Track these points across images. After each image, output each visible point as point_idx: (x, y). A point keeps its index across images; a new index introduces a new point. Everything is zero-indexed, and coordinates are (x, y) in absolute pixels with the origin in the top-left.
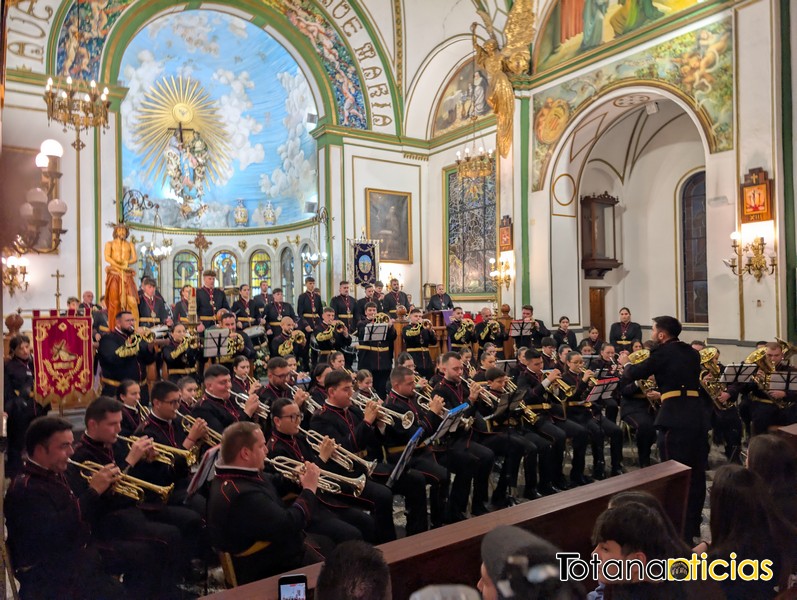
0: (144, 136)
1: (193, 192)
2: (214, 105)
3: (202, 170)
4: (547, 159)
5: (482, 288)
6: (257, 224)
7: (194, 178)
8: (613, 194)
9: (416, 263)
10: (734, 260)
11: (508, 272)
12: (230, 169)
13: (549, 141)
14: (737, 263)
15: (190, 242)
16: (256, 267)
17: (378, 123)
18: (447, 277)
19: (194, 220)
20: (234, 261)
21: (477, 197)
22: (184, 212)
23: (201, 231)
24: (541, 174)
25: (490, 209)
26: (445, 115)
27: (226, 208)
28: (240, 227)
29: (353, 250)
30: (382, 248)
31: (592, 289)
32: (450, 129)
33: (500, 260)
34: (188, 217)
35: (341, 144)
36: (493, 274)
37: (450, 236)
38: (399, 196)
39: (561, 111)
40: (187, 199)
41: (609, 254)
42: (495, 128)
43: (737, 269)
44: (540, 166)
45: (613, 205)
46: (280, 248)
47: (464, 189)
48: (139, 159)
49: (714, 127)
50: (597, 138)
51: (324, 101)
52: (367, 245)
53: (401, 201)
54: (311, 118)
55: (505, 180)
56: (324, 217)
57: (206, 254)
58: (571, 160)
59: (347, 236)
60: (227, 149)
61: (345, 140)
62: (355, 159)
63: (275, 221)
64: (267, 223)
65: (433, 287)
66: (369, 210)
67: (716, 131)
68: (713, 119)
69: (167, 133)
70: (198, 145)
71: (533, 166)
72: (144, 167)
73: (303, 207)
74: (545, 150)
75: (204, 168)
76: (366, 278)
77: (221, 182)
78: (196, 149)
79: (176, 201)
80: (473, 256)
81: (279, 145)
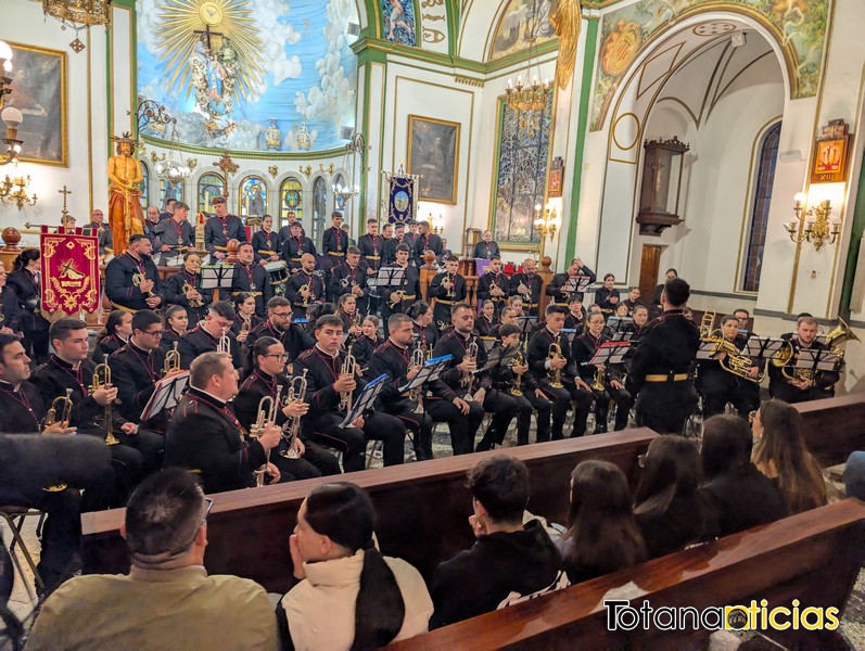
0: (167, 38)
1: (221, 106)
2: (248, 6)
3: (232, 82)
4: (611, 94)
5: (528, 237)
6: (290, 148)
7: (222, 91)
8: (684, 140)
9: (461, 205)
10: (794, 225)
11: (554, 221)
12: (263, 83)
13: (614, 72)
14: (797, 228)
15: (215, 164)
16: (286, 197)
17: (428, 39)
18: (492, 223)
19: (221, 139)
20: (264, 189)
21: (532, 133)
22: (209, 129)
23: (227, 152)
24: (602, 111)
25: (544, 148)
26: (506, 34)
27: (258, 128)
28: (272, 151)
29: (389, 185)
30: (422, 184)
31: (647, 247)
32: (510, 51)
33: (547, 207)
34: (214, 136)
35: (385, 62)
36: (537, 222)
37: (500, 176)
38: (447, 127)
39: (633, 37)
40: (214, 114)
41: (671, 209)
42: (556, 54)
43: (796, 235)
44: (602, 102)
45: (682, 153)
46: (313, 176)
47: (519, 123)
48: (161, 65)
49: (799, 67)
50: (671, 72)
51: (368, 9)
52: (405, 180)
53: (449, 131)
54: (353, 29)
55: (561, 117)
56: (359, 145)
57: (233, 179)
58: (638, 97)
59: (384, 169)
60: (260, 59)
61: (389, 57)
62: (399, 80)
63: (309, 146)
64: (300, 148)
65: (477, 232)
66: (411, 140)
67: (801, 71)
68: (800, 58)
69: (193, 36)
70: (228, 53)
71: (594, 101)
72: (167, 75)
73: (339, 132)
74: (609, 83)
76: (400, 216)
77: (252, 98)
78: (225, 58)
79: (201, 116)
80: (523, 200)
81: (318, 58)
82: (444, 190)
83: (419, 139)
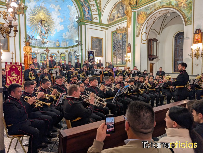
0: (31, 22)
1: (45, 37)
2: (50, 14)
3: (47, 31)
4: (140, 28)
5: (122, 63)
6: (62, 46)
7: (45, 33)
8: (157, 38)
9: (104, 57)
11: (129, 58)
12: (55, 31)
13: (141, 23)
14: (192, 54)
15: (44, 50)
16: (62, 58)
17: (94, 19)
19: (45, 45)
20: (56, 56)
21: (121, 39)
22: (43, 42)
23: (47, 48)
24: (139, 32)
25: (124, 43)
26: (112, 18)
27: (54, 42)
28: (57, 47)
29: (88, 53)
30: (96, 53)
31: (151, 63)
32: (113, 21)
33: (127, 55)
34: (44, 44)
35: (85, 25)
36: (125, 59)
37: (113, 50)
38: (100, 39)
39: (145, 15)
40: (43, 39)
41: (155, 54)
42: (126, 20)
43: (192, 56)
44: (138, 30)
45: (157, 41)
46: (68, 52)
47: (117, 37)
48: (30, 28)
49: (187, 18)
50: (154, 23)
51: (80, 13)
52: (92, 51)
53: (100, 40)
54: (77, 18)
55: (129, 34)
56: (80, 44)
57: (49, 54)
58: (147, 29)
59: (86, 49)
60: (54, 26)
61: (86, 23)
62: (88, 29)
63: (67, 45)
64: (65, 46)
65: (109, 63)
66: (92, 42)
67: (187, 19)
68: (186, 16)
69: (38, 21)
70: (46, 24)
71: (137, 30)
72: (31, 30)
73: (75, 41)
74: (140, 26)
75: (48, 31)
76: (91, 60)
77: (52, 35)
78: (46, 26)
79: (40, 40)
80: (119, 55)
81: (68, 25)
82: (100, 54)
83: (94, 42)
